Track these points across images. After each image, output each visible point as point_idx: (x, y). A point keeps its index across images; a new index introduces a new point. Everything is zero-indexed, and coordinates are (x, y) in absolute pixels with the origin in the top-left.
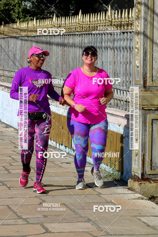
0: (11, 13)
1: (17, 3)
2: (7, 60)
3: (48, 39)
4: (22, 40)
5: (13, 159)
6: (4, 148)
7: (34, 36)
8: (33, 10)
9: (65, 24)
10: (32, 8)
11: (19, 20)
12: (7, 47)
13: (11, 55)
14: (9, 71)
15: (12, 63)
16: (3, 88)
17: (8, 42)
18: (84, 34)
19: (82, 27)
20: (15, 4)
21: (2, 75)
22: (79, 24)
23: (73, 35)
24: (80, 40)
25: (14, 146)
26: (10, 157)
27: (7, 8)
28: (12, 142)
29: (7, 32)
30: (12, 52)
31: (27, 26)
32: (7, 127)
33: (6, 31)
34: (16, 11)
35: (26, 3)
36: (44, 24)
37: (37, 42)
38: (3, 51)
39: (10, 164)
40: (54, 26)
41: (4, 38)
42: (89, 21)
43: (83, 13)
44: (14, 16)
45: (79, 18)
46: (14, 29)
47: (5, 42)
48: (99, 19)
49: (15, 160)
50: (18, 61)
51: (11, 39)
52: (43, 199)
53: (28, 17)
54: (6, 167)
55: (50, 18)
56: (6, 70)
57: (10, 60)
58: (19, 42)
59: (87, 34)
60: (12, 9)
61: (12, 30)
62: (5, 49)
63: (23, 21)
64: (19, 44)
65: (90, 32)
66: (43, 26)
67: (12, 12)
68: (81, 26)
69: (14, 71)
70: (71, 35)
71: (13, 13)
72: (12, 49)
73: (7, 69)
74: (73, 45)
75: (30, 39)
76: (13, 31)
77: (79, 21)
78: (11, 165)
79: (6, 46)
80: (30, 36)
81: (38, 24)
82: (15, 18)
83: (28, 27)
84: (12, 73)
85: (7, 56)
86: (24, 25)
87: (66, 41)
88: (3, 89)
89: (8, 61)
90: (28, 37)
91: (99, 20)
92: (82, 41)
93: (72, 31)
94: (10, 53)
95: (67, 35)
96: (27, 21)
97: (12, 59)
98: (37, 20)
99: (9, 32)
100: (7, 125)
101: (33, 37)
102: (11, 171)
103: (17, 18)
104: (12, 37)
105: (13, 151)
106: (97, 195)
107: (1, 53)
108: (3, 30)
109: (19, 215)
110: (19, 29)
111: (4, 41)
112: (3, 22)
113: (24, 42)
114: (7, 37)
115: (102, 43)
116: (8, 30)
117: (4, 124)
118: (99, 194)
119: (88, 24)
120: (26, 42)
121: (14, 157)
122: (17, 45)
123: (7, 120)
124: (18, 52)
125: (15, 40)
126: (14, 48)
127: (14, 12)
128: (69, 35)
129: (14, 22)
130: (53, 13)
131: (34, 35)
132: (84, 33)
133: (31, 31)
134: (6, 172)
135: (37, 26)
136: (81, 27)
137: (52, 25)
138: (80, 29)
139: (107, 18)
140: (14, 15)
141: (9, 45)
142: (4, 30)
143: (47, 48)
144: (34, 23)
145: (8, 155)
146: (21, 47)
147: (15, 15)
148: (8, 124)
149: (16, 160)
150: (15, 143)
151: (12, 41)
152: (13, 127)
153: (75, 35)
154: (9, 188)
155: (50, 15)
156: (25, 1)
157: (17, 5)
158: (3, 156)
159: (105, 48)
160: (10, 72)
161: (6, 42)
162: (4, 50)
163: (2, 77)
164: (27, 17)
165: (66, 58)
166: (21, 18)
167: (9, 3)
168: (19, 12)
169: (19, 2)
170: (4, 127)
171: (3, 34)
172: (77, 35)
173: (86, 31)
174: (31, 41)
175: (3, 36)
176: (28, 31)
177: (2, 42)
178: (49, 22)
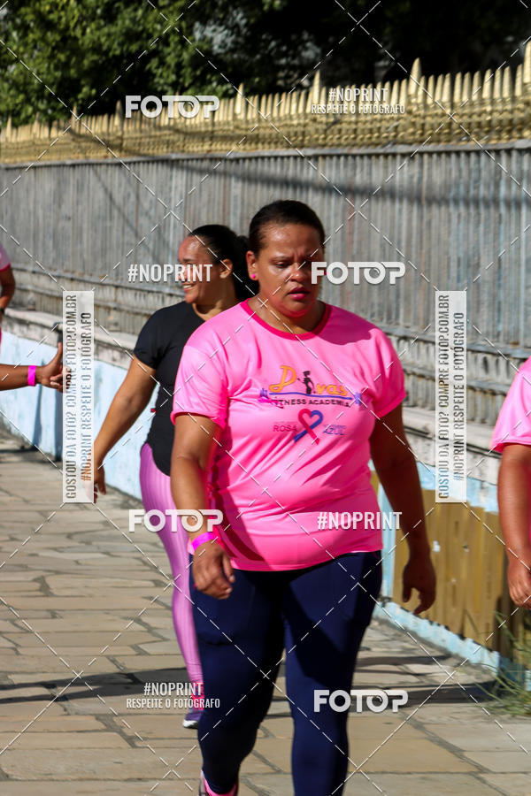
0: (148, 67)
1: (173, 31)
3: (288, 169)
4: (190, 170)
5: (150, 630)
6: (114, 585)
7: (237, 160)
8: (235, 56)
10: (232, 51)
12: (133, 198)
13: (148, 229)
14: (138, 293)
16: (116, 354)
18: (430, 154)
19: (423, 125)
20: (167, 35)
21: (112, 305)
22: (410, 112)
23: (386, 155)
24: (411, 177)
25: (154, 581)
26: (138, 621)
27: (134, 48)
28: (145, 563)
29: (134, 141)
30: (150, 218)
31: (208, 120)
32: (126, 506)
33: (132, 138)
34: (171, 60)
35: (208, 32)
36: (275, 114)
37: (249, 179)
38: (115, 213)
39: (135, 647)
40: (314, 120)
41: (120, 164)
42: (448, 105)
43: (425, 73)
44: (164, 77)
45: (412, 89)
46: (159, 128)
47: (124, 181)
48: (486, 94)
49: (155, 635)
50: (173, 252)
51: (148, 169)
52: (260, 786)
53: (214, 84)
54: (120, 661)
55: (300, 87)
56: (126, 288)
58: (179, 179)
59: (439, 153)
60: (155, 53)
61: (153, 133)
62: (124, 204)
64: (179, 188)
65: (450, 147)
66: (273, 120)
67: (154, 63)
68: (419, 121)
69: (158, 292)
70: (378, 155)
71: (158, 68)
72: (151, 208)
74: (389, 194)
75: (218, 166)
76: (155, 136)
77: (409, 103)
78: (141, 653)
79: (129, 195)
80: (220, 159)
81: (252, 114)
82: (165, 88)
83: (213, 124)
84: (150, 297)
85: (132, 233)
87: (359, 179)
88: (114, 360)
89: (136, 251)
90: (214, 159)
91: (488, 101)
92: (420, 179)
93: (385, 141)
94: (143, 221)
95: (362, 156)
97: (151, 246)
98: (247, 95)
99: (143, 140)
100: (127, 498)
101: (231, 160)
104: (153, 162)
105: (151, 598)
106: (470, 773)
107: (111, 220)
108: (120, 134)
110: (177, 131)
111: (122, 176)
112: (119, 103)
113: (196, 178)
114: (134, 159)
115: (497, 185)
116: (138, 135)
117: (117, 493)
118: (476, 770)
119: (444, 115)
121: (152, 621)
122: (170, 191)
123: (129, 480)
125: (163, 170)
127: (162, 63)
128: (370, 156)
130: (306, 69)
131: (238, 155)
132: (430, 148)
133: (226, 139)
135: (247, 122)
136: (418, 126)
137: (306, 118)
138: (414, 134)
139: (518, 92)
140: (161, 76)
141: (141, 192)
142: (123, 133)
144: (240, 110)
145: (129, 614)
146: (187, 196)
147: (165, 75)
149: (160, 633)
150: (155, 569)
151: (152, 177)
153: (394, 155)
154: (131, 741)
155: (301, 76)
156: (204, 23)
157: (174, 39)
158: (110, 617)
159: (508, 204)
160: (142, 293)
161: (129, 181)
162: (119, 210)
163: (113, 313)
164: (211, 83)
165: (360, 243)
166: (187, 90)
167: (143, 31)
168: (179, 66)
169: (180, 28)
170: (116, 506)
171: (120, 148)
172: (403, 155)
173: (439, 141)
174: (225, 174)
175: (116, 156)
176: (212, 136)
177: (115, 178)
178: (294, 106)
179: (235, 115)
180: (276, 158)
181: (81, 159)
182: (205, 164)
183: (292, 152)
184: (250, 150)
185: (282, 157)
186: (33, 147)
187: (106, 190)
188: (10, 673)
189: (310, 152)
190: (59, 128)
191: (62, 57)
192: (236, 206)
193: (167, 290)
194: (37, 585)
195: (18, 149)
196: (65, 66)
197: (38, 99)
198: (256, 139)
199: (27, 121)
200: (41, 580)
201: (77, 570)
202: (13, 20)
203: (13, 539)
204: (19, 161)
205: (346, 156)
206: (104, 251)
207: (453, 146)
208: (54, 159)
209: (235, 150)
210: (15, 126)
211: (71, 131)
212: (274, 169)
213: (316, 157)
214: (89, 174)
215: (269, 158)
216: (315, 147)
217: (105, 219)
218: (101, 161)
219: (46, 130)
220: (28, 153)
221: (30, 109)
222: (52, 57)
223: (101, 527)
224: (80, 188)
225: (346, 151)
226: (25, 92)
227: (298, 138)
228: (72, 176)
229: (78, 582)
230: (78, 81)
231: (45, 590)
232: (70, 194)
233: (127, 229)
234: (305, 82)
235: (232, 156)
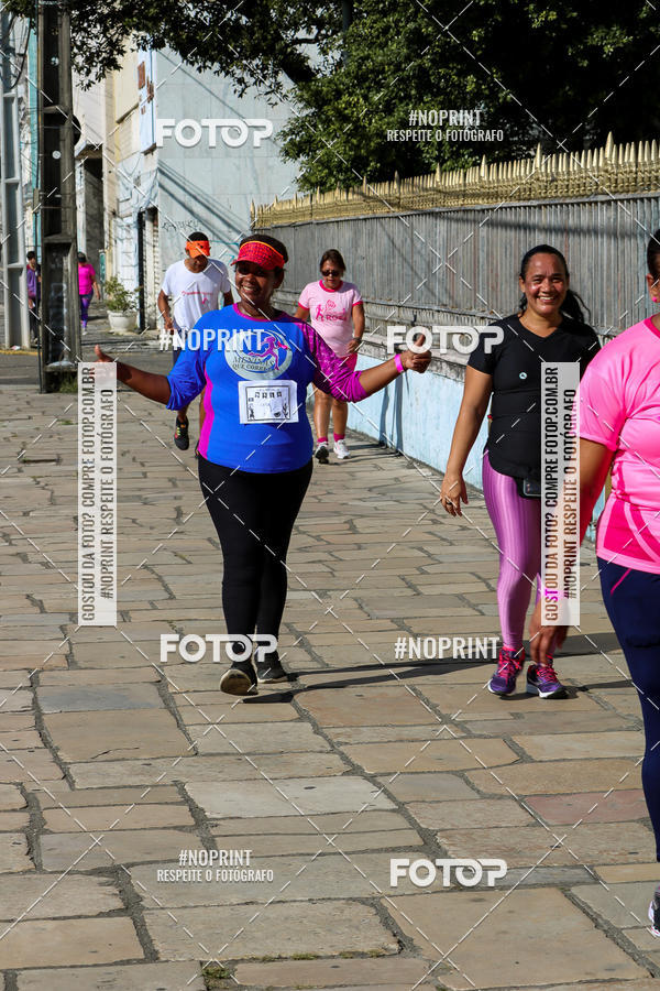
2: (410, 279)
3: (520, 216)
4: (450, 219)
5: (430, 556)
7: (483, 211)
9: (569, 173)
11: (441, 165)
12: (409, 241)
13: (420, 264)
14: (414, 310)
15: (423, 286)
17: (412, 228)
18: (622, 201)
19: (616, 180)
21: (395, 320)
22: (606, 171)
23: (590, 203)
24: (609, 219)
25: (432, 520)
26: (421, 549)
29: (408, 200)
30: (422, 256)
31: (461, 182)
32: (410, 466)
33: (407, 198)
36: (509, 176)
37: (491, 224)
38: (397, 253)
39: (419, 569)
40: (538, 179)
41: (399, 217)
42: (634, 164)
43: (616, 142)
45: (607, 155)
46: (427, 190)
47: (402, 229)
49: (433, 559)
50: (439, 281)
51: (419, 219)
53: (467, 157)
54: (408, 578)
55: (529, 156)
56: (405, 307)
57: (416, 279)
58: (442, 226)
59: (628, 200)
61: (422, 194)
62: (403, 247)
63: (452, 169)
64: (442, 232)
65: (637, 195)
66: (508, 180)
68: (613, 177)
69: (428, 309)
70: (584, 203)
72: (422, 249)
73: (411, 304)
74: (593, 231)
75: (471, 216)
76: (424, 196)
77: (606, 164)
78: (424, 573)
79: (406, 239)
80: (471, 210)
81: (493, 176)
82: (431, 160)
83: (465, 185)
85: (409, 269)
86: (454, 180)
87: (571, 222)
90: (466, 211)
92: (616, 220)
93: (589, 193)
94: (417, 258)
95: (573, 204)
96: (463, 167)
98: (489, 164)
99: (415, 199)
101: (478, 211)
102: (421, 589)
103: (437, 159)
104: (423, 215)
105: (430, 533)
107: (393, 258)
108: (398, 195)
109: (444, 712)
110: (440, 191)
111: (400, 225)
112: (396, 173)
113: (454, 225)
116: (411, 195)
119: (631, 172)
120: (460, 225)
121: (431, 550)
122: (436, 235)
125: (430, 220)
128: (578, 204)
129: (427, 171)
130: (531, 144)
131: (484, 207)
132: (622, 196)
133: (474, 196)
134: (409, 592)
135: (490, 182)
136: (613, 180)
137: (531, 178)
138: (610, 187)
142: (400, 194)
143: (519, 241)
144: (482, 174)
145: (414, 544)
146: (448, 239)
148: (415, 457)
149: (437, 558)
150: (432, 511)
151: (423, 224)
152: (428, 466)
153: (596, 203)
155: (529, 149)
161: (406, 229)
162: (399, 251)
164: (464, 156)
166: (445, 161)
170: (403, 467)
171: (398, 205)
172: (602, 203)
173: (628, 192)
174: (475, 222)
175: (396, 211)
176: (465, 195)
177: (395, 228)
178: (523, 169)
179: (480, 177)
180: (511, 208)
181: (371, 215)
182: (460, 215)
183: (522, 203)
184: (492, 203)
185: (515, 207)
186: (336, 206)
187: (389, 237)
188: (329, 590)
189: (535, 203)
190: (354, 193)
191: (355, 141)
192: (483, 246)
193: (436, 308)
194: (348, 526)
195: (325, 209)
196: (358, 147)
197: (338, 172)
198: (496, 196)
199: (331, 189)
200: (350, 522)
201: (377, 514)
202: (319, 117)
203: (329, 493)
204: (327, 217)
205: (561, 205)
206: (390, 281)
207: (638, 195)
208: (351, 216)
209: (482, 203)
210: (322, 192)
211: (362, 194)
212: (510, 217)
213: (540, 206)
214: (376, 225)
215: (506, 208)
216: (538, 199)
217: (389, 257)
218: (385, 215)
219: (345, 195)
220: (332, 212)
221: (333, 180)
222: (347, 142)
223: (393, 482)
224: (370, 235)
225: (561, 201)
226: (328, 167)
227: (525, 194)
228: (365, 227)
229: (377, 522)
230: (367, 158)
231: (353, 529)
232: (364, 240)
233: (406, 265)
234: (532, 153)
235: (479, 208)
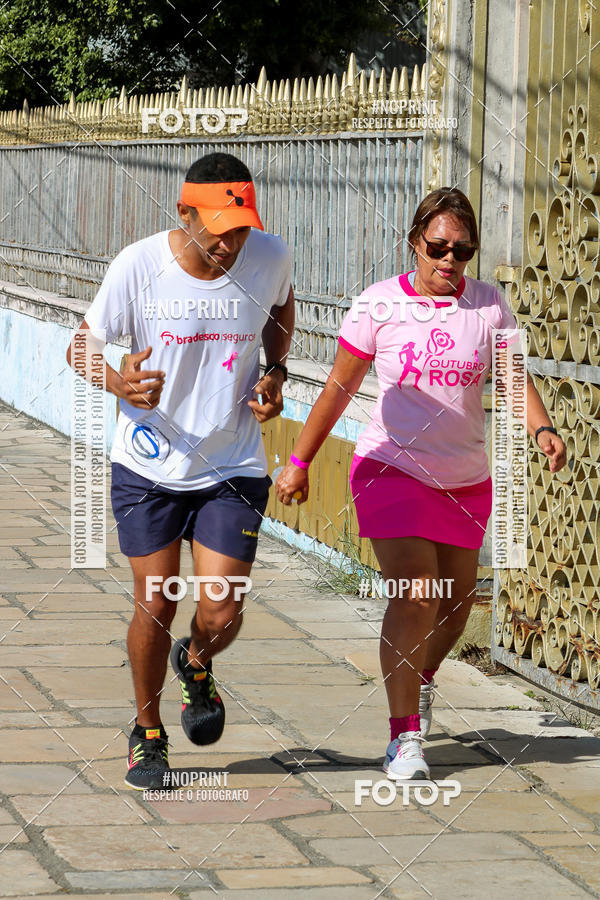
0: (50, 72)
1: (71, 43)
2: (37, 220)
3: (161, 154)
4: (82, 156)
5: (47, 526)
7: (120, 147)
8: (121, 64)
10: (118, 60)
11: (75, 95)
12: (37, 178)
13: (48, 204)
14: (41, 254)
15: (51, 228)
16: (23, 304)
17: (41, 164)
18: (273, 143)
19: (268, 120)
20: (66, 46)
21: (20, 264)
22: (258, 110)
23: (238, 144)
24: (259, 161)
26: (38, 519)
27: (39, 57)
28: (45, 473)
30: (50, 194)
31: (97, 114)
32: (30, 427)
33: (36, 129)
34: (69, 67)
35: (99, 43)
37: (129, 163)
38: (23, 190)
39: (35, 539)
41: (26, 150)
42: (288, 103)
43: (270, 78)
44: (63, 81)
45: (259, 90)
46: (58, 121)
47: (29, 164)
48: (318, 95)
50: (69, 222)
51: (49, 154)
53: (104, 86)
54: (22, 550)
55: (171, 90)
56: (31, 251)
57: (44, 220)
58: (74, 162)
59: (281, 143)
60: (56, 61)
61: (53, 126)
62: (30, 183)
63: (88, 100)
64: (74, 170)
65: (289, 137)
67: (55, 69)
68: (265, 116)
71: (58, 73)
72: (51, 186)
73: (36, 247)
75: (106, 153)
76: (55, 128)
77: (257, 101)
78: (40, 544)
79: (34, 175)
80: (107, 146)
81: (133, 109)
82: (64, 89)
83: (101, 118)
84: (51, 258)
85: (36, 207)
86: (89, 112)
88: (21, 309)
90: (101, 147)
91: (319, 101)
92: (266, 163)
94: (45, 196)
96: (100, 98)
97: (51, 217)
98: (128, 96)
99: (45, 130)
100: (31, 420)
101: (115, 147)
102: (37, 562)
103: (71, 87)
104: (53, 149)
105: (49, 501)
106: (301, 639)
107: (19, 195)
108: (26, 125)
109: (56, 698)
110: (73, 124)
111: (28, 159)
112: (25, 102)
113: (87, 162)
114: (38, 146)
115: (326, 170)
116: (41, 127)
117: (24, 417)
118: (306, 637)
119: (284, 111)
120: (96, 163)
122: (67, 171)
124: (70, 194)
125: (62, 156)
126: (59, 183)
127: (62, 69)
129: (59, 100)
130: (176, 76)
131: (121, 143)
132: (274, 138)
133: (111, 130)
134: (24, 565)
135: (128, 116)
136: (264, 120)
138: (260, 127)
139: (342, 94)
140: (61, 79)
141: (43, 173)
142: (29, 125)
144: (120, 107)
145: (30, 513)
146: (80, 178)
147: (64, 78)
148: (33, 416)
151: (54, 160)
152: (49, 427)
153: (245, 144)
154: (30, 616)
155: (173, 82)
156: (96, 37)
157: (73, 49)
158: (15, 516)
159: (335, 185)
160: (44, 255)
161: (33, 164)
162: (26, 188)
163: (20, 270)
164: (101, 85)
166: (80, 91)
167: (46, 43)
168: (76, 72)
169: (77, 41)
170: (22, 427)
171: (26, 136)
172: (253, 144)
173: (280, 133)
174: (111, 159)
175: (24, 144)
176: (100, 129)
177: (22, 162)
178: (166, 103)
179: (118, 110)
180: (151, 145)
182: (95, 151)
183: (163, 141)
184: (130, 139)
185: (156, 145)
187: (15, 171)
189: (178, 141)
192: (118, 186)
193: (64, 252)
205: (208, 144)
207: (292, 136)
209: (119, 139)
212: (150, 155)
213: (183, 145)
215: (146, 145)
216: (183, 137)
217: (14, 193)
218: (12, 147)
223: (10, 443)
225: (208, 140)
233: (32, 203)
235: (116, 144)
